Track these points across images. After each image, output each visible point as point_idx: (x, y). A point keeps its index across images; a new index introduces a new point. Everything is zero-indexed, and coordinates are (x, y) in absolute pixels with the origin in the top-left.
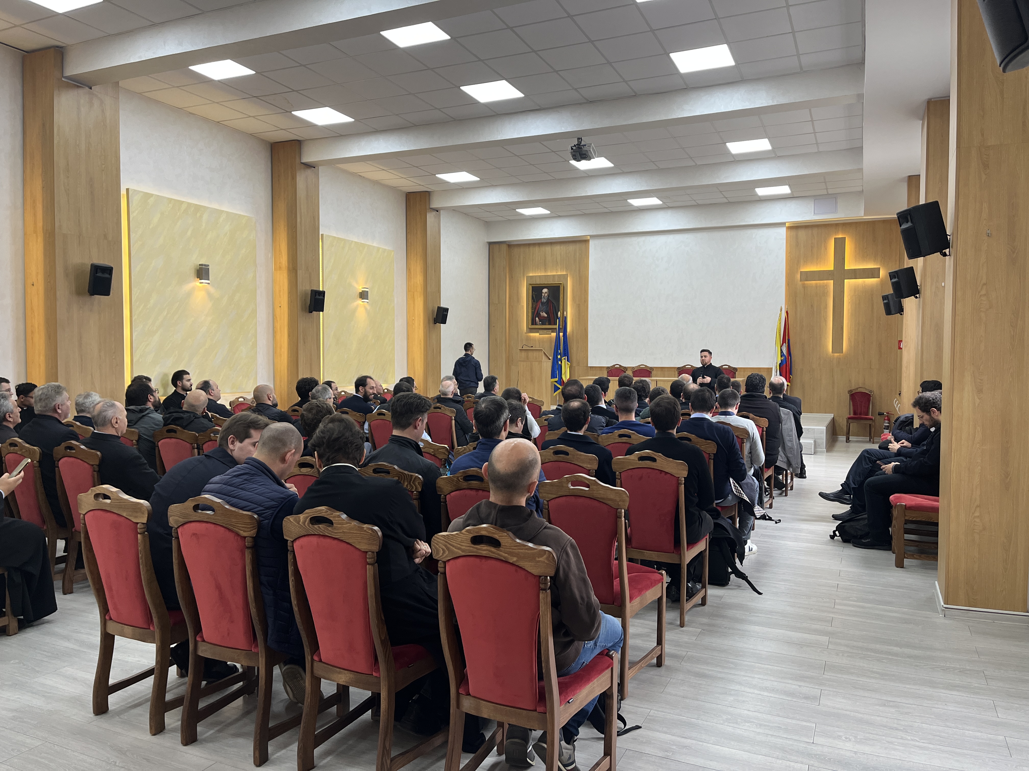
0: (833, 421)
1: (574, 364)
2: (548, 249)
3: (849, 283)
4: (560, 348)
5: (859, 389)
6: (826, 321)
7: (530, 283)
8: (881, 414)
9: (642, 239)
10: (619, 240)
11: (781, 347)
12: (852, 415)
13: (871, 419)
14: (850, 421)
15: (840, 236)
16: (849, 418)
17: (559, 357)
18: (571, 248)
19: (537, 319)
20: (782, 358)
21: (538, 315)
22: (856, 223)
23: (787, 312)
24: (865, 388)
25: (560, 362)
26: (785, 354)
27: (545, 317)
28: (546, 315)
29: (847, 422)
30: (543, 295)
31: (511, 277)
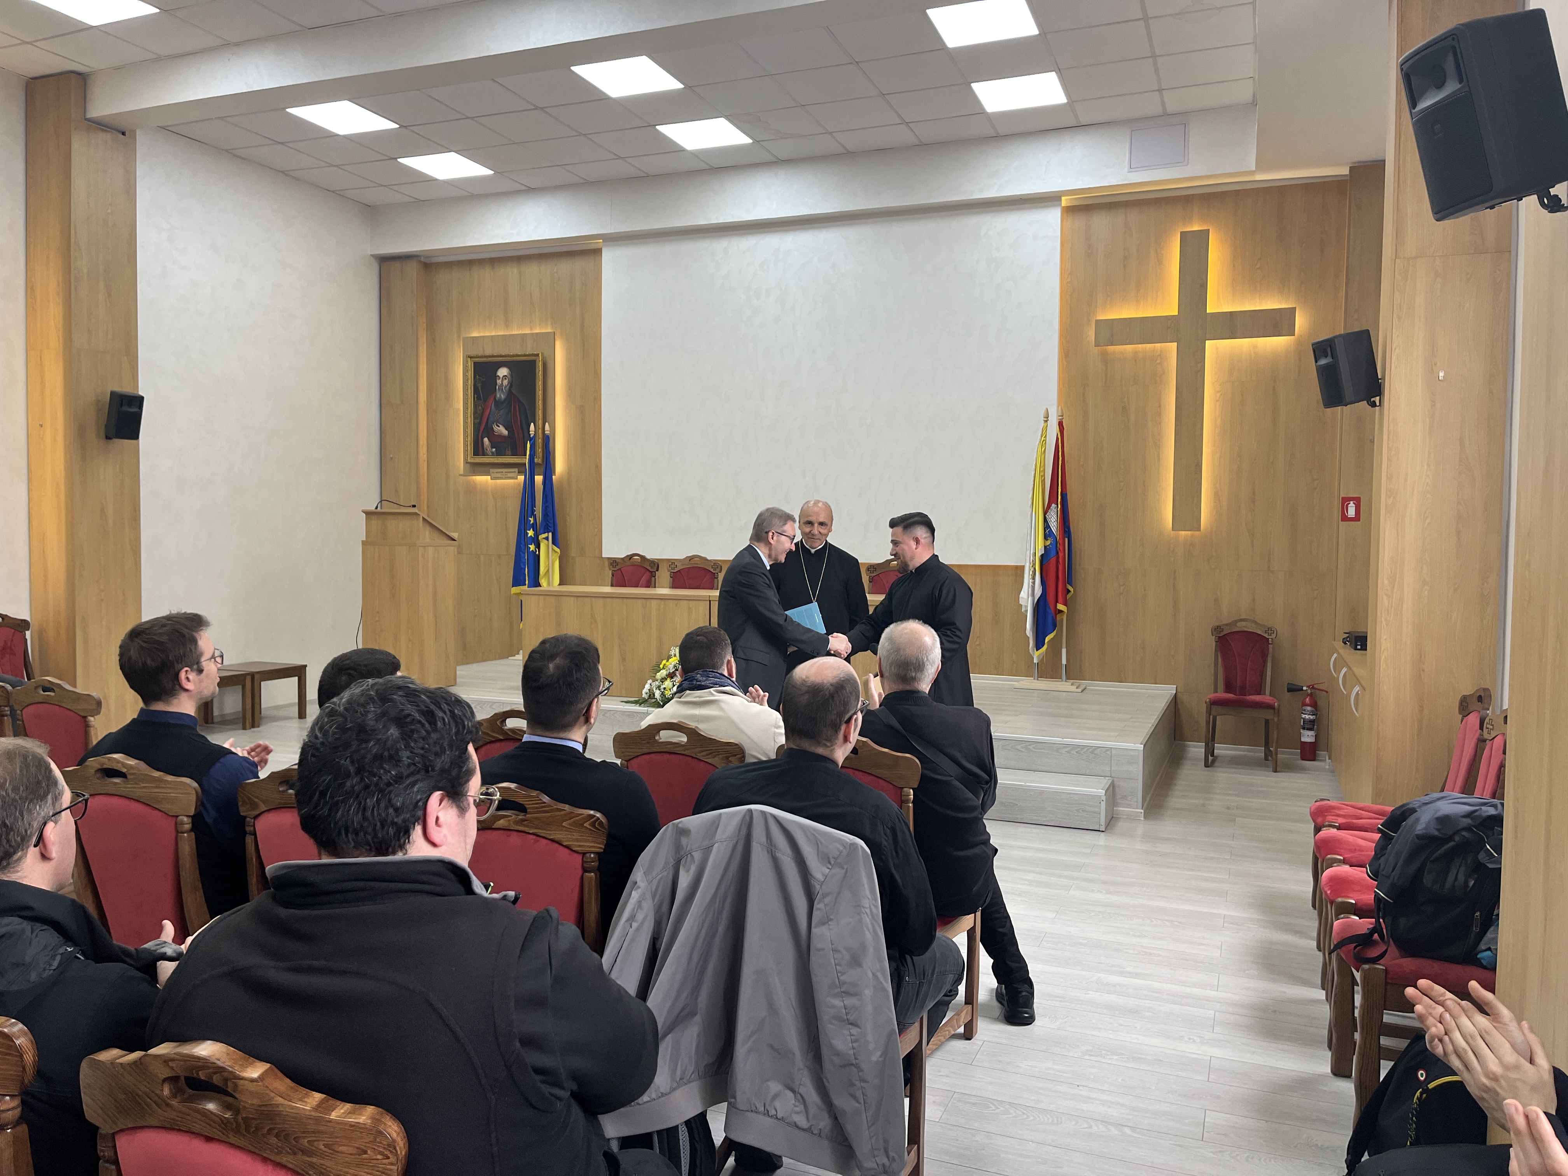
0: (1175, 704)
1: (573, 552)
2: (512, 272)
3: (1217, 349)
4: (533, 511)
5: (1239, 624)
6: (1158, 446)
7: (472, 353)
8: (1294, 689)
9: (721, 245)
10: (668, 249)
11: (1045, 513)
12: (1222, 694)
13: (1270, 707)
14: (1215, 709)
15: (1196, 228)
16: (1214, 703)
17: (531, 533)
18: (564, 268)
19: (486, 440)
20: (1048, 543)
21: (489, 432)
22: (1237, 192)
23: (1061, 424)
24: (1256, 623)
25: (532, 547)
26: (1054, 530)
27: (504, 437)
28: (505, 432)
29: (1209, 713)
30: (499, 382)
31: (432, 342)
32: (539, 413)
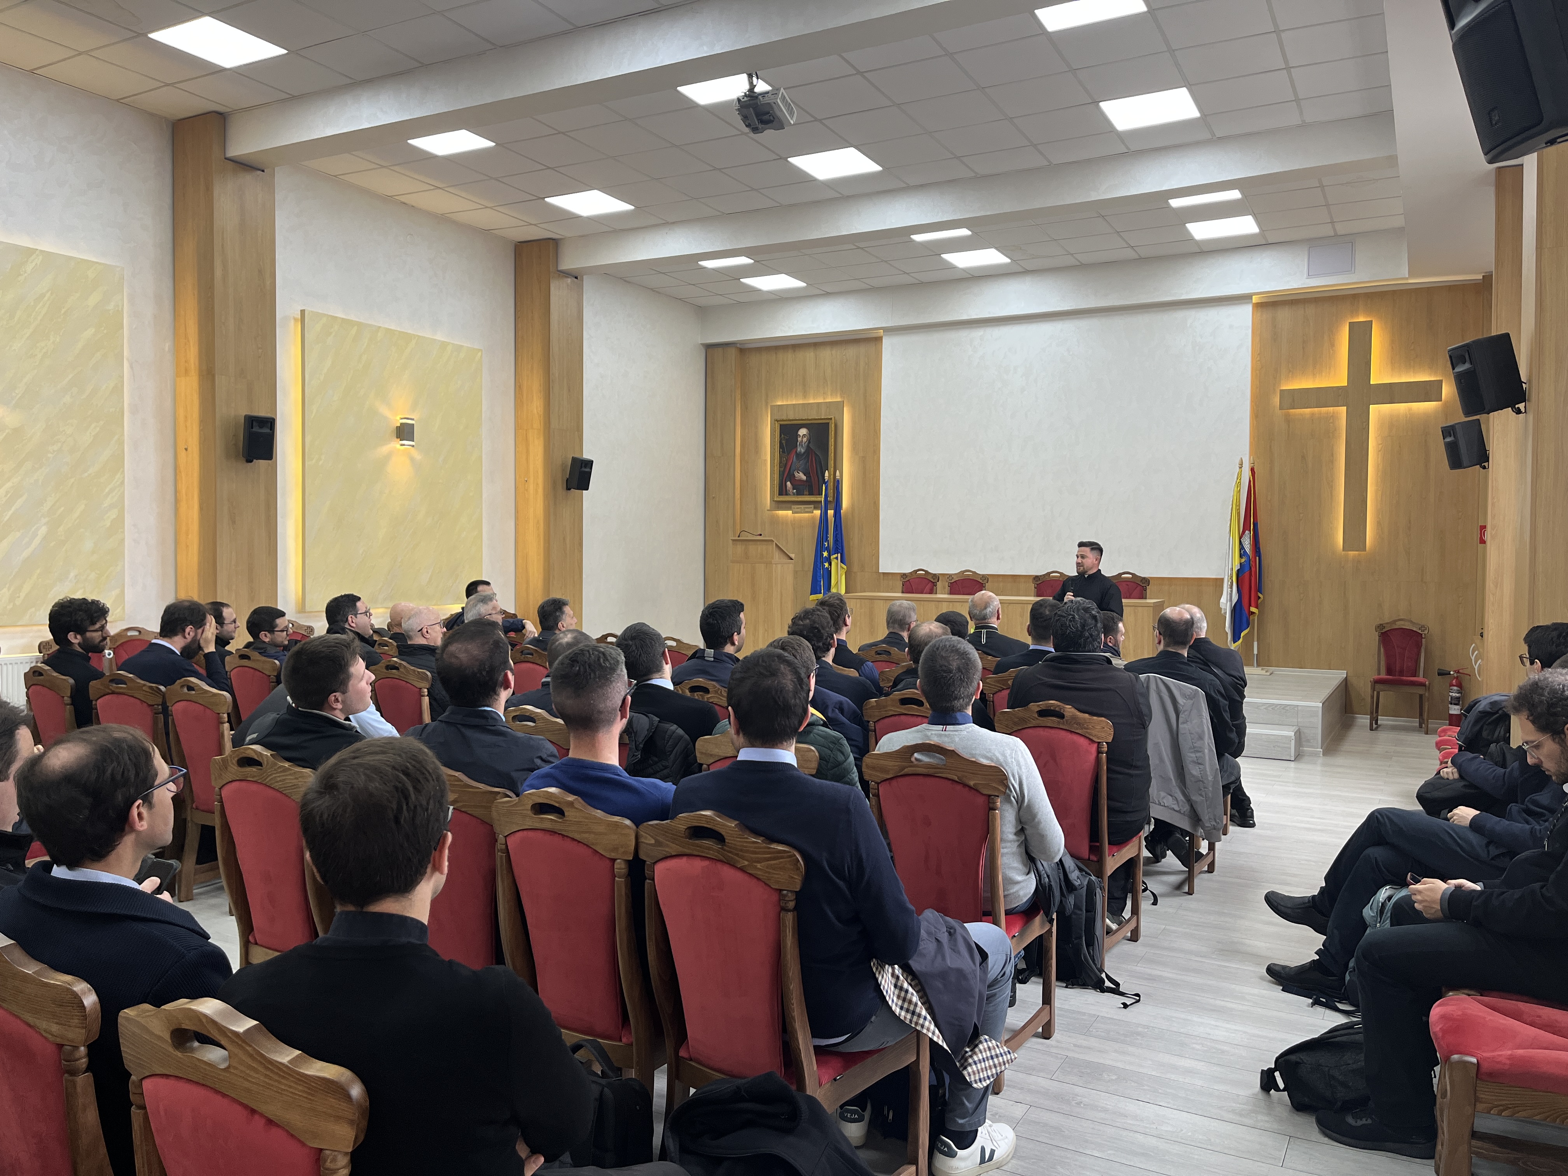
0: (1345, 687)
1: (856, 568)
2: (809, 355)
3: (1379, 411)
4: (827, 537)
5: (1398, 623)
6: (1331, 485)
7: (776, 418)
8: (1442, 673)
9: (978, 334)
10: (936, 337)
11: (1240, 538)
12: (1383, 676)
13: (1422, 685)
14: (1378, 686)
15: (1361, 319)
16: (1377, 682)
17: (825, 554)
18: (851, 352)
19: (789, 483)
20: (1243, 560)
21: (791, 477)
22: (1394, 292)
23: (1252, 470)
24: (1411, 622)
25: (826, 565)
26: (1248, 550)
27: (803, 481)
28: (804, 478)
29: (1373, 689)
30: (800, 439)
31: (745, 408)
32: (831, 463)
